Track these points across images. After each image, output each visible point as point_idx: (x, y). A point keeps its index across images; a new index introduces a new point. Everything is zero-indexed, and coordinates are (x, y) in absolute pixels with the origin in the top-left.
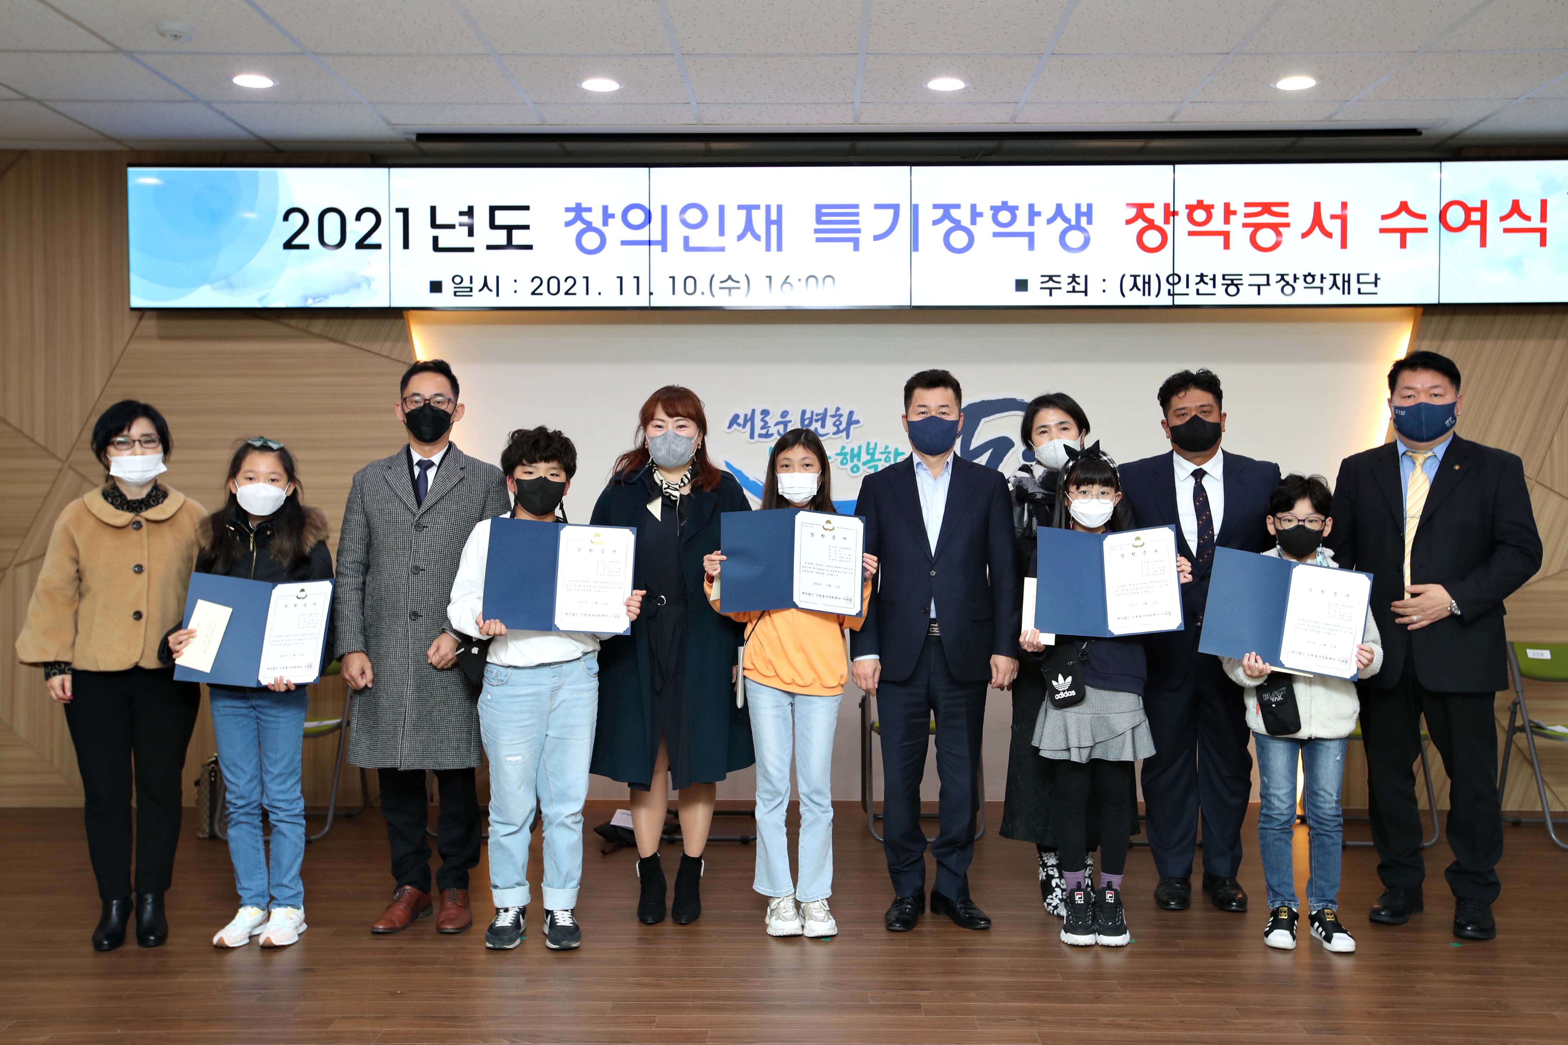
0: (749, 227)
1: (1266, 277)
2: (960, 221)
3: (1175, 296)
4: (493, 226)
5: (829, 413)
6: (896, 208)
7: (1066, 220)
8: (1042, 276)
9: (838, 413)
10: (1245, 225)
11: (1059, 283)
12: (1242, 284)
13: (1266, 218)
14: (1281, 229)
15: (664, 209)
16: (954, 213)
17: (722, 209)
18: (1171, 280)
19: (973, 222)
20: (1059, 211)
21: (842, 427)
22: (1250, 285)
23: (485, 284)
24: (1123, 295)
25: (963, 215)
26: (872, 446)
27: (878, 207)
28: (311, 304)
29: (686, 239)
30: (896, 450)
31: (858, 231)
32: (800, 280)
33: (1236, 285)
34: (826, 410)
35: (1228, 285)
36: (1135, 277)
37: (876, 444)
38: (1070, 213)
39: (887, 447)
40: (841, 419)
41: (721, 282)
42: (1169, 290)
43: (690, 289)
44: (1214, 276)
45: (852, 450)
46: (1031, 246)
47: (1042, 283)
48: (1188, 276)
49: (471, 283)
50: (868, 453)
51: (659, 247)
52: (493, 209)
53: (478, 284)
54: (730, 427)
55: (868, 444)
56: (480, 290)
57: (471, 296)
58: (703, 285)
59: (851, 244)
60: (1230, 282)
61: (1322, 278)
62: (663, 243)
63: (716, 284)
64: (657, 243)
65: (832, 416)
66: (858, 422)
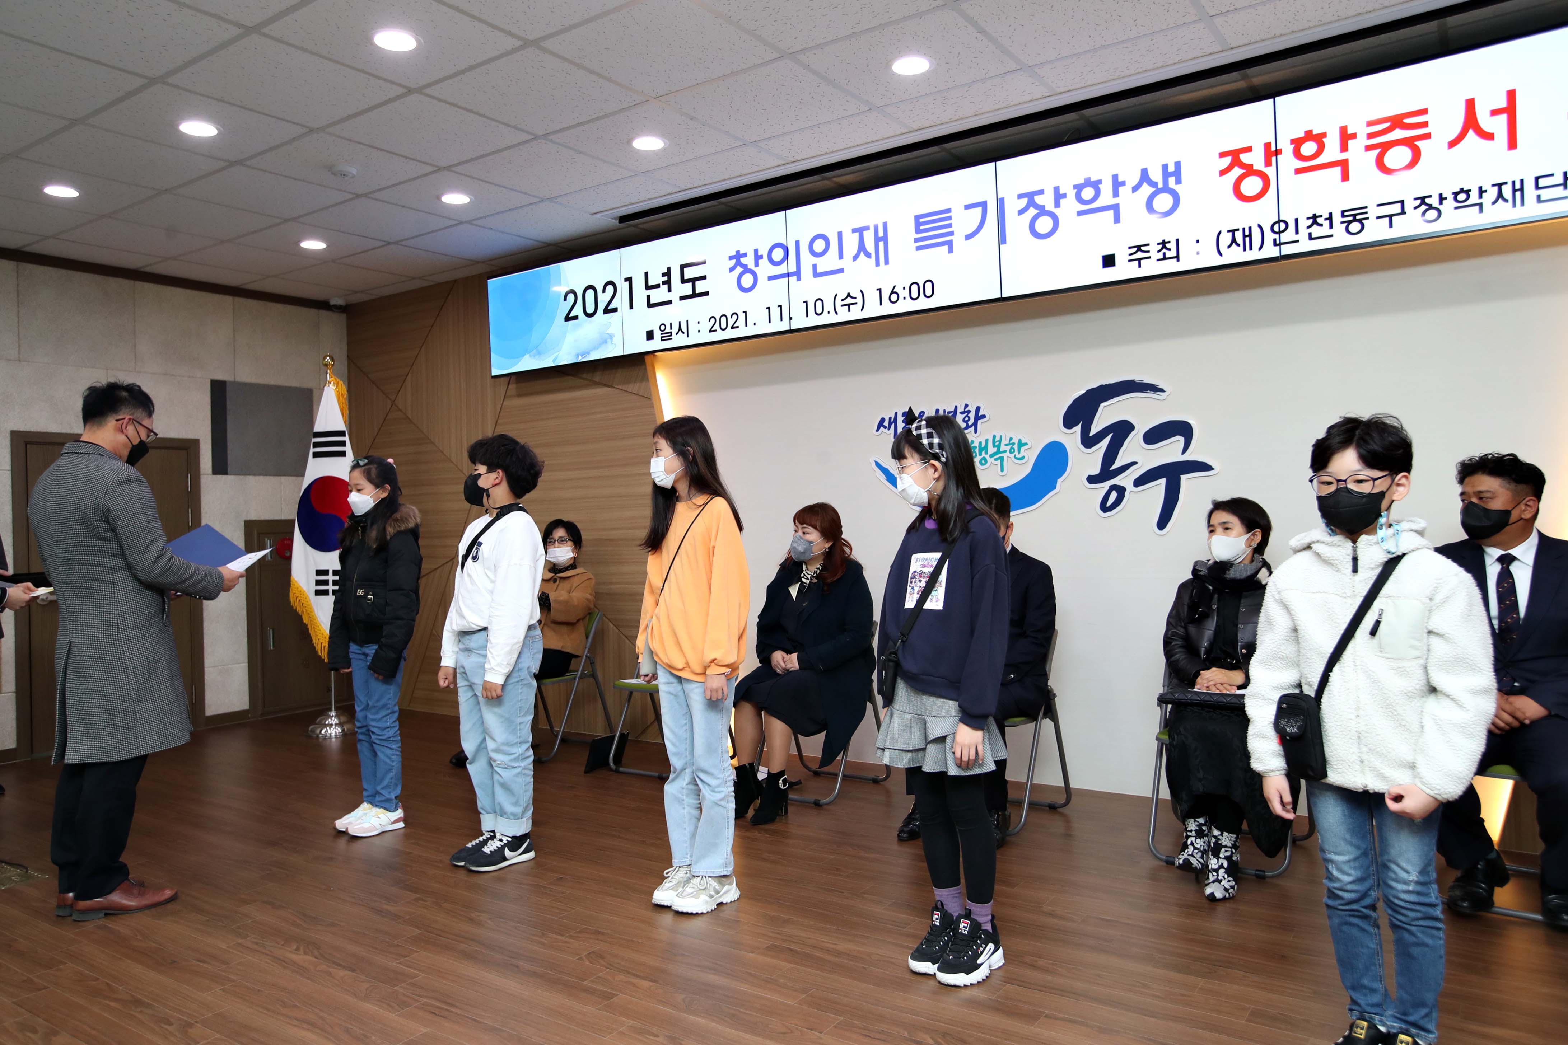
0: (862, 247)
1: (1399, 205)
2: (1044, 207)
3: (1282, 246)
4: (684, 281)
5: (959, 411)
6: (983, 205)
7: (1153, 184)
8: (1130, 248)
9: (967, 410)
10: (1368, 148)
11: (1149, 252)
12: (1367, 218)
13: (1398, 134)
14: (1416, 143)
15: (797, 243)
16: (1038, 199)
17: (840, 234)
18: (1276, 228)
19: (1057, 205)
20: (1145, 176)
21: (970, 423)
22: (1378, 218)
23: (680, 329)
24: (1221, 254)
25: (1046, 200)
26: (998, 439)
27: (967, 207)
28: (581, 359)
29: (815, 267)
30: (1020, 441)
31: (952, 233)
32: (904, 288)
33: (1360, 221)
34: (956, 407)
35: (1349, 222)
36: (1233, 231)
37: (1001, 437)
38: (1156, 176)
39: (1011, 439)
40: (969, 415)
41: (842, 300)
42: (1275, 240)
43: (819, 311)
44: (1331, 214)
45: (980, 443)
46: (1117, 220)
47: (1130, 255)
48: (1297, 220)
49: (671, 329)
50: (994, 446)
51: (795, 278)
52: (683, 267)
53: (675, 329)
54: (877, 430)
55: (994, 437)
56: (677, 334)
57: (671, 339)
58: (829, 306)
59: (946, 247)
60: (1351, 218)
61: (1481, 192)
62: (798, 274)
63: (839, 303)
64: (793, 274)
65: (962, 413)
66: (984, 416)
